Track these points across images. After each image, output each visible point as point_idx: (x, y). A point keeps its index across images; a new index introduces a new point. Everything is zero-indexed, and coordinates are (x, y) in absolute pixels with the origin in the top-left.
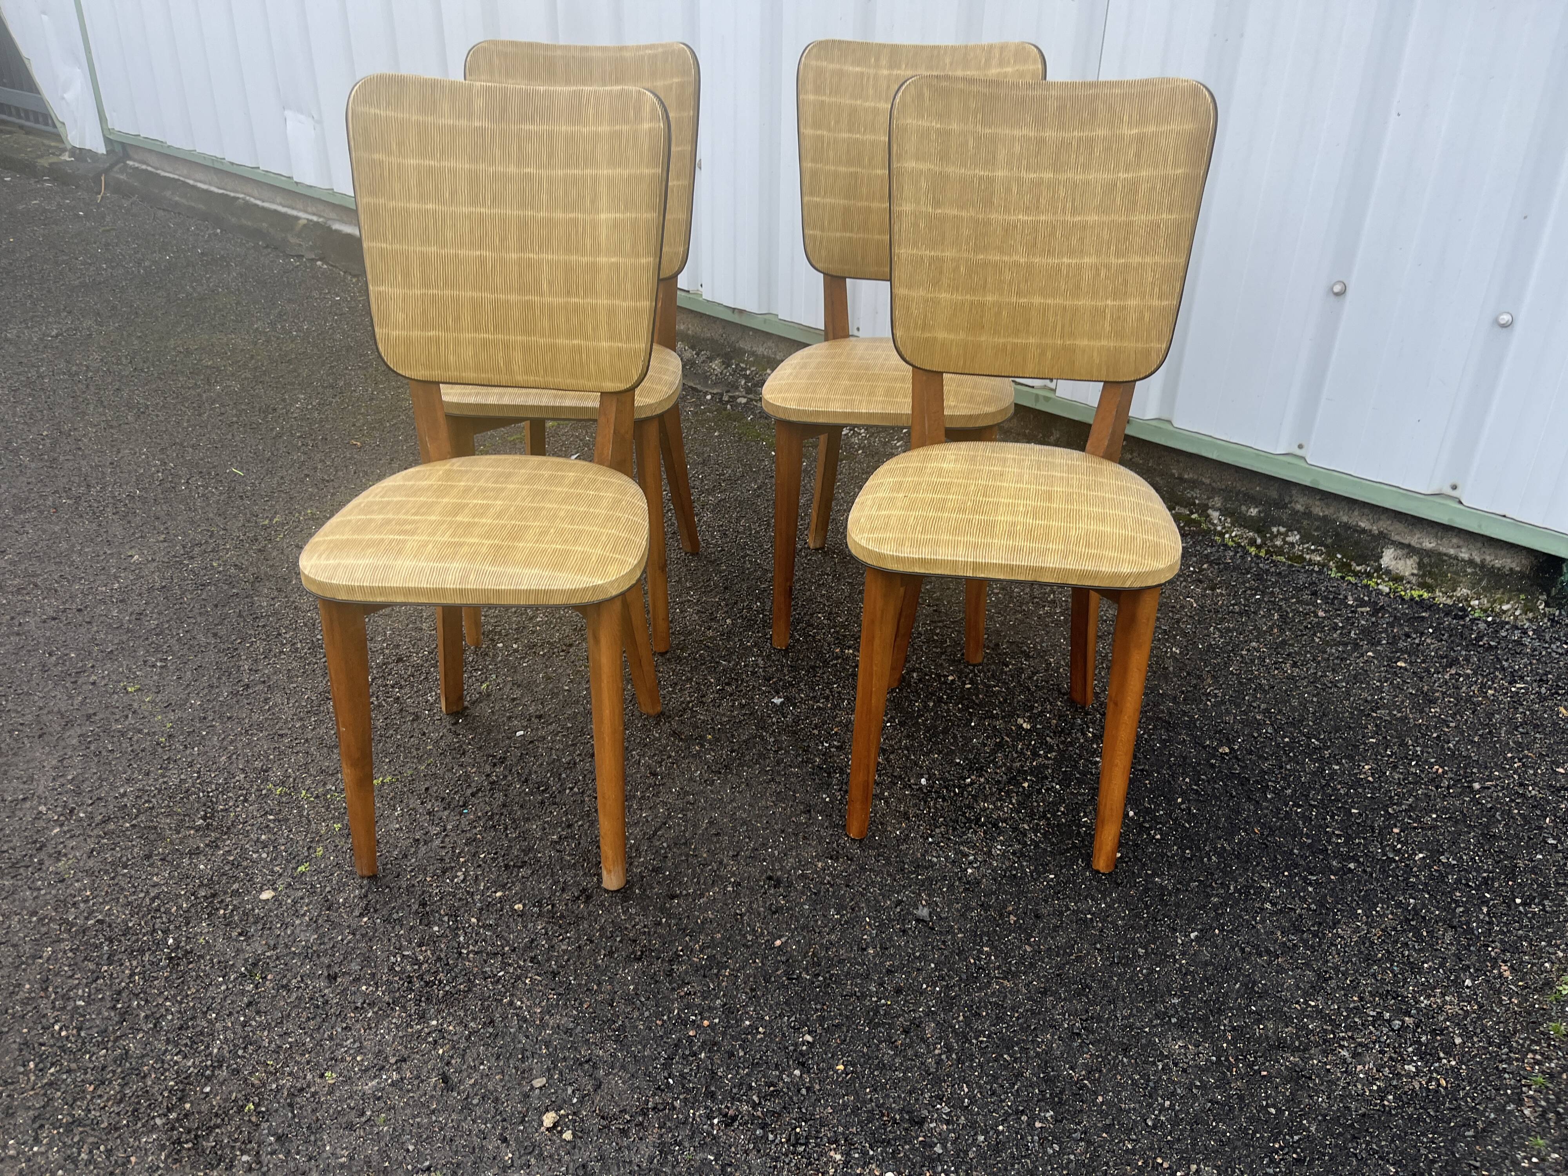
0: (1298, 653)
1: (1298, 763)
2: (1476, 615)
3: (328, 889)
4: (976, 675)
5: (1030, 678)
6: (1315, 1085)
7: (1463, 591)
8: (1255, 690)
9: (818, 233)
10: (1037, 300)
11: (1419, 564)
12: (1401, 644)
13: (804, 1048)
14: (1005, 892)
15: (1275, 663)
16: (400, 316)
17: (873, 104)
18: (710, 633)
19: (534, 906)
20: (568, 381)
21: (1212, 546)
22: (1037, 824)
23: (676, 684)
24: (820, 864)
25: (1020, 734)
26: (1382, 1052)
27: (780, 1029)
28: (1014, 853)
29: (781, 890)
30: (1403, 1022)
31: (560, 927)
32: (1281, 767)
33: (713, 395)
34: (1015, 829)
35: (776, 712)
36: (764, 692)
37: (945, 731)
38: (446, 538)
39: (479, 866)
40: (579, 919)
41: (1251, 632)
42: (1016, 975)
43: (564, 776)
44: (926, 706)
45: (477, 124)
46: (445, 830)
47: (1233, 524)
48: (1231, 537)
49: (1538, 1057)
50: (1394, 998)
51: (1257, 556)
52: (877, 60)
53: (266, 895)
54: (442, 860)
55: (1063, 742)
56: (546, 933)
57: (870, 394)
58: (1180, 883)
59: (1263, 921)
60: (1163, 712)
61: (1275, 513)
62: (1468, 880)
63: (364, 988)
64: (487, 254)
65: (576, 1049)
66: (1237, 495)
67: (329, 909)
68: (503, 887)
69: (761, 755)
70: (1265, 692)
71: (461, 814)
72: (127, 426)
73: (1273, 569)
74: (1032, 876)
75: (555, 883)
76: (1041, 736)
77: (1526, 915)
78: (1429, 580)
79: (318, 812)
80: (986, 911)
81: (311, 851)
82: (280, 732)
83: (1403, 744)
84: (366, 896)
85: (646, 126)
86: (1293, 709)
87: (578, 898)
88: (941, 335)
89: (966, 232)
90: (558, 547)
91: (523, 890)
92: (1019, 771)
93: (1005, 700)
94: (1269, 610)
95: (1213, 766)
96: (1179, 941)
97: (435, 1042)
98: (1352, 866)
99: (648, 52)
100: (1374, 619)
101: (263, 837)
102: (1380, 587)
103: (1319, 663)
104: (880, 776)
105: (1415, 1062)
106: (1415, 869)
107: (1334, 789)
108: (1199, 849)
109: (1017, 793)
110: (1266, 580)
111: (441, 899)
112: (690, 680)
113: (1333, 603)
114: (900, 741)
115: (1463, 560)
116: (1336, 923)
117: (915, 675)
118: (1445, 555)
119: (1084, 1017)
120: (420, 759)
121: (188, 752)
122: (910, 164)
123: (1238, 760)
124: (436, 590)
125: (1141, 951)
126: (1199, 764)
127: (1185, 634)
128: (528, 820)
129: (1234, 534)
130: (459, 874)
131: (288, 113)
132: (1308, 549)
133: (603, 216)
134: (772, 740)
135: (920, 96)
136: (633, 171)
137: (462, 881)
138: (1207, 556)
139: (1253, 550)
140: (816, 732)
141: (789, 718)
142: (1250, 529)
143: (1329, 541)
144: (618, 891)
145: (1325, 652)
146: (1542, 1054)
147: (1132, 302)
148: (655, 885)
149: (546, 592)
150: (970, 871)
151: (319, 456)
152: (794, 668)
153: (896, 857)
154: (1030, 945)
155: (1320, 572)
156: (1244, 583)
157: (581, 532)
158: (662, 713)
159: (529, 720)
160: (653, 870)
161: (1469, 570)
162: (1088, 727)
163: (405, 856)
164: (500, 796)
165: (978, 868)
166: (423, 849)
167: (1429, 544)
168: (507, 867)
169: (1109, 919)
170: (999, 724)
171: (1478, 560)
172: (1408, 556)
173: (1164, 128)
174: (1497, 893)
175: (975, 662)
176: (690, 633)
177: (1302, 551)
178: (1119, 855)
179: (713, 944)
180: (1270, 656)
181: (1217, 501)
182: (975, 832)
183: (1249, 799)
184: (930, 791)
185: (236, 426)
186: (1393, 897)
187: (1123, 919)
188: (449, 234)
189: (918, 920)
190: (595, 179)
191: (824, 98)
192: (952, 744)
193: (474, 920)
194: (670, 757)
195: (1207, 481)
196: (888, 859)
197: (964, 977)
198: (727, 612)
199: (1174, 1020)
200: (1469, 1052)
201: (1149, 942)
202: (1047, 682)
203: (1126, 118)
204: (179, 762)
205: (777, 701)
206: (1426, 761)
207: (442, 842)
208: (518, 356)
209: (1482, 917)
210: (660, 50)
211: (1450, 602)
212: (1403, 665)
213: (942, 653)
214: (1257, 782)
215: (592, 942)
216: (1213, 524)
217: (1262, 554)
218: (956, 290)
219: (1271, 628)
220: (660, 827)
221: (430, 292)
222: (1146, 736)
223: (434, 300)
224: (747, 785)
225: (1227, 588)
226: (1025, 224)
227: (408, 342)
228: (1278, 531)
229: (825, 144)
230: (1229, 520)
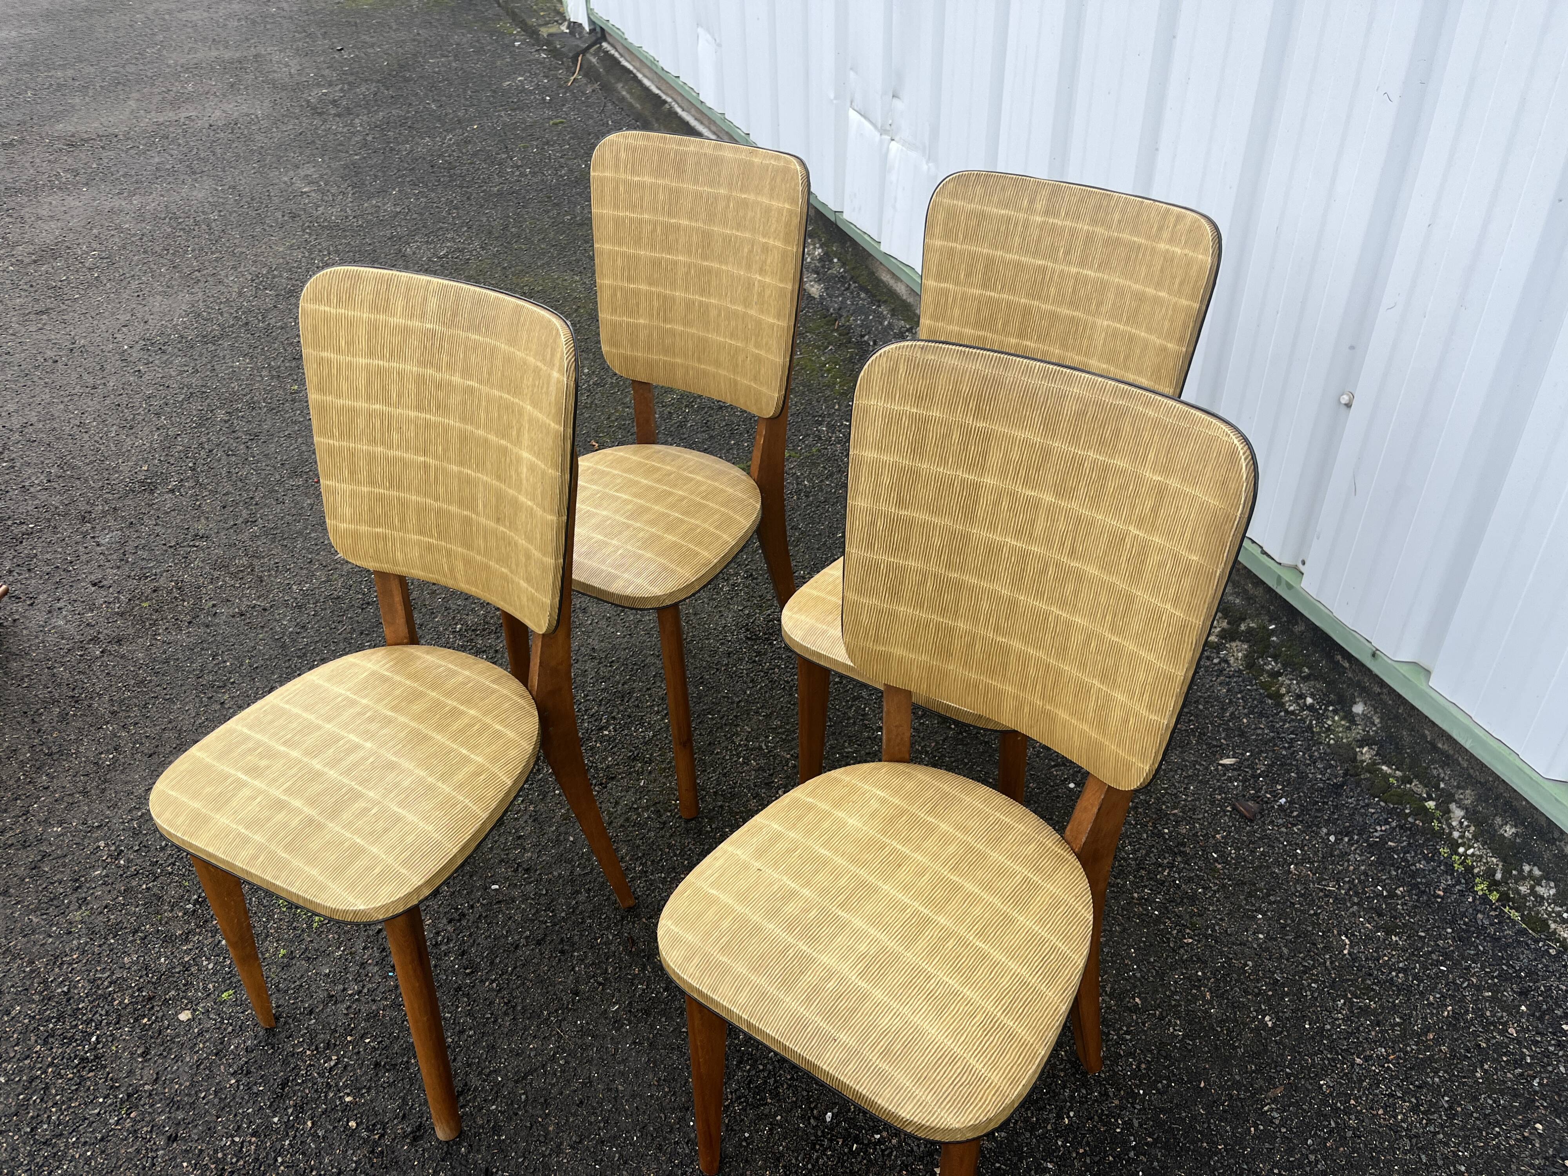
0: (1435, 1090)
3: (230, 1029)
8: (1331, 1132)
15: (1391, 1095)
16: (348, 511)
19: (366, 1129)
21: (1428, 860)
39: (357, 1053)
41: (1393, 1026)
46: (360, 992)
47: (1475, 837)
48: (1464, 855)
51: (1485, 899)
52: (1031, 202)
53: (184, 1016)
54: (334, 1032)
61: (1536, 845)
63: (185, 1164)
64: (431, 461)
66: (1497, 799)
67: (216, 1054)
71: (385, 976)
73: (1492, 930)
79: (281, 928)
84: (251, 1051)
87: (407, 1134)
91: (370, 1103)
103: (1451, 1117)
110: (1472, 945)
111: (303, 1082)
113: (1541, 1019)
127: (1298, 996)
129: (1470, 852)
132: (1559, 914)
133: (524, 454)
136: (544, 418)
137: (332, 1068)
138: (1414, 874)
142: (1496, 853)
144: (448, 1140)
145: (1475, 1100)
156: (1438, 937)
159: (516, 871)
163: (311, 1012)
166: (329, 1011)
168: (377, 1065)
177: (1549, 914)
181: (1468, 796)
184: (824, 1136)
188: (396, 436)
190: (521, 413)
193: (310, 1123)
207: (349, 1007)
216: (1450, 826)
217: (1494, 897)
218: (919, 605)
219: (1427, 1030)
220: (536, 1070)
221: (377, 490)
222: (1132, 1154)
223: (381, 498)
224: (651, 1045)
225: (1409, 937)
226: (1013, 548)
227: (356, 536)
228: (1531, 871)
229: (950, 300)
230: (1472, 829)
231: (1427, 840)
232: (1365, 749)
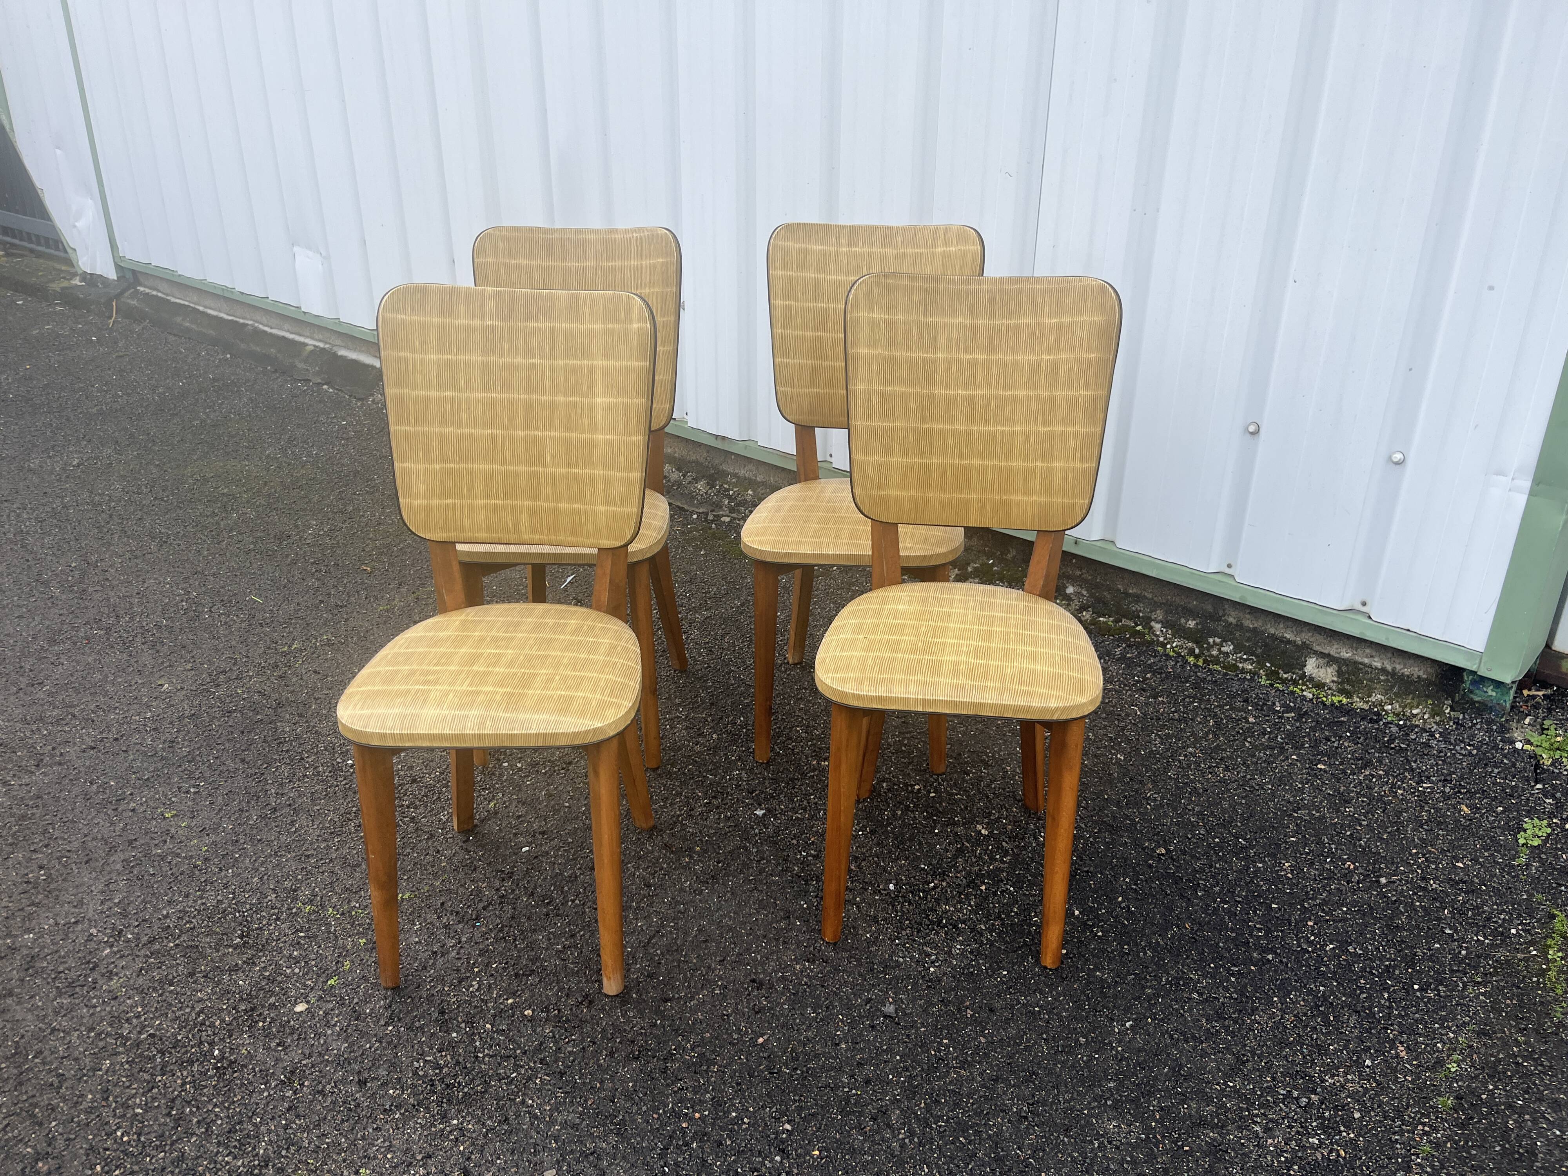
0: (1231, 758)
1: (1226, 862)
2: (1389, 719)
3: (356, 1001)
4: (939, 783)
5: (989, 786)
6: (1231, 1157)
7: (1377, 697)
8: (1190, 793)
9: (789, 389)
10: (976, 462)
11: (1338, 671)
12: (1322, 747)
13: (784, 1136)
14: (963, 989)
15: (1209, 768)
16: (422, 487)
17: (835, 277)
18: (698, 748)
19: (542, 1011)
20: (569, 539)
21: (1155, 656)
22: (993, 925)
23: (667, 798)
24: (798, 967)
25: (979, 841)
26: (1290, 1127)
27: (763, 1119)
28: (971, 952)
29: (763, 991)
30: (1310, 1099)
31: (566, 1030)
32: (1211, 866)
33: (699, 514)
34: (973, 930)
35: (758, 824)
36: (748, 805)
37: (911, 839)
38: (464, 688)
39: (492, 975)
40: (583, 1022)
41: (1188, 738)
42: (971, 1065)
43: (566, 889)
44: (894, 815)
45: (489, 323)
46: (460, 942)
47: (1174, 636)
48: (1172, 647)
49: (1427, 1128)
50: (1302, 1078)
51: (1195, 665)
52: (838, 239)
53: (300, 1008)
54: (458, 970)
55: (1017, 847)
56: (554, 1037)
57: (836, 537)
58: (1118, 976)
59: (1190, 1009)
60: (1107, 816)
61: (1211, 625)
62: (1372, 968)
63: (391, 1092)
65: (582, 1141)
66: (1177, 609)
67: (357, 1019)
68: (513, 994)
69: (744, 864)
70: (1199, 795)
71: (474, 926)
72: (149, 556)
73: (1209, 678)
74: (987, 972)
75: (561, 989)
76: (998, 841)
77: (1422, 999)
78: (1348, 687)
79: (344, 929)
80: (946, 1006)
81: (339, 965)
82: (307, 853)
83: (1320, 842)
84: (390, 1006)
85: (635, 326)
86: (1224, 811)
87: (581, 1003)
88: (894, 493)
89: (913, 405)
90: (563, 693)
91: (532, 997)
92: (977, 875)
93: (966, 808)
94: (1205, 717)
95: (1150, 866)
96: (1116, 1030)
97: (457, 1139)
98: (1270, 957)
99: (635, 235)
100: (1298, 724)
101: (295, 953)
102: (1305, 693)
103: (1248, 767)
104: (852, 882)
105: (1319, 1135)
106: (1325, 959)
107: (1258, 885)
108: (1136, 944)
109: (975, 896)
110: (1204, 688)
111: (458, 1007)
112: (679, 794)
113: (1262, 710)
114: (871, 849)
115: (1376, 668)
116: (1254, 1010)
117: (884, 785)
118: (1361, 663)
119: (1031, 1102)
120: (436, 876)
121: (223, 874)
122: (863, 351)
123: (1174, 860)
124: (457, 736)
125: (1082, 1040)
126: (1139, 865)
127: (1128, 741)
128: (535, 930)
129: (1174, 645)
130: (474, 983)
131: (296, 249)
132: (1241, 658)
133: (599, 400)
134: (755, 850)
135: (870, 292)
136: (624, 363)
137: (477, 990)
138: (1150, 666)
139: (1191, 660)
140: (794, 842)
141: (771, 830)
142: (1189, 641)
143: (1260, 651)
144: (617, 996)
145: (1254, 756)
146: (1430, 1126)
147: (1057, 464)
148: (650, 989)
149: (552, 735)
150: (932, 969)
151: (332, 582)
152: (775, 781)
153: (866, 958)
154: (985, 1037)
155: (1252, 680)
156: (1184, 690)
157: (582, 678)
158: (654, 827)
159: (534, 836)
160: (648, 976)
161: (1382, 678)
162: (1040, 832)
163: (425, 968)
164: (509, 909)
165: (939, 966)
166: (441, 961)
167: (1346, 654)
168: (517, 975)
169: (1055, 1011)
170: (960, 830)
171: (1389, 668)
172: (1328, 664)
173: (1078, 319)
174: (1397, 979)
175: (939, 772)
176: (680, 749)
177: (1235, 660)
178: (1064, 951)
179: (703, 1043)
180: (1205, 761)
181: (1159, 614)
182: (937, 933)
183: (1182, 896)
184: (897, 896)
185: (253, 553)
186: (1305, 985)
187: (1067, 1011)
188: (465, 417)
189: (885, 1017)
190: (592, 369)
191: (791, 273)
192: (917, 851)
193: (488, 1026)
194: (662, 869)
195: (1150, 596)
196: (859, 960)
197: (926, 1067)
198: (712, 727)
199: (1109, 1102)
200: (1366, 1126)
201: (1089, 1032)
202: (1004, 789)
203: (1046, 309)
204: (216, 884)
205: (759, 813)
206: (1340, 857)
207: (458, 953)
208: (524, 519)
209: (1383, 1002)
210: (646, 233)
211: (1366, 707)
212: (1323, 767)
213: (910, 763)
214: (1189, 881)
215: (594, 1043)
216: (1156, 635)
217: (1200, 663)
218: (906, 454)
219: (1207, 734)
220: (654, 935)
221: (448, 466)
222: (1091, 839)
223: (451, 472)
224: (732, 894)
225: (1168, 696)
226: (964, 397)
227: (428, 509)
228: (1214, 641)
229: (793, 312)
230: (1170, 632)
231: (1147, 647)
232: (1084, 613)
